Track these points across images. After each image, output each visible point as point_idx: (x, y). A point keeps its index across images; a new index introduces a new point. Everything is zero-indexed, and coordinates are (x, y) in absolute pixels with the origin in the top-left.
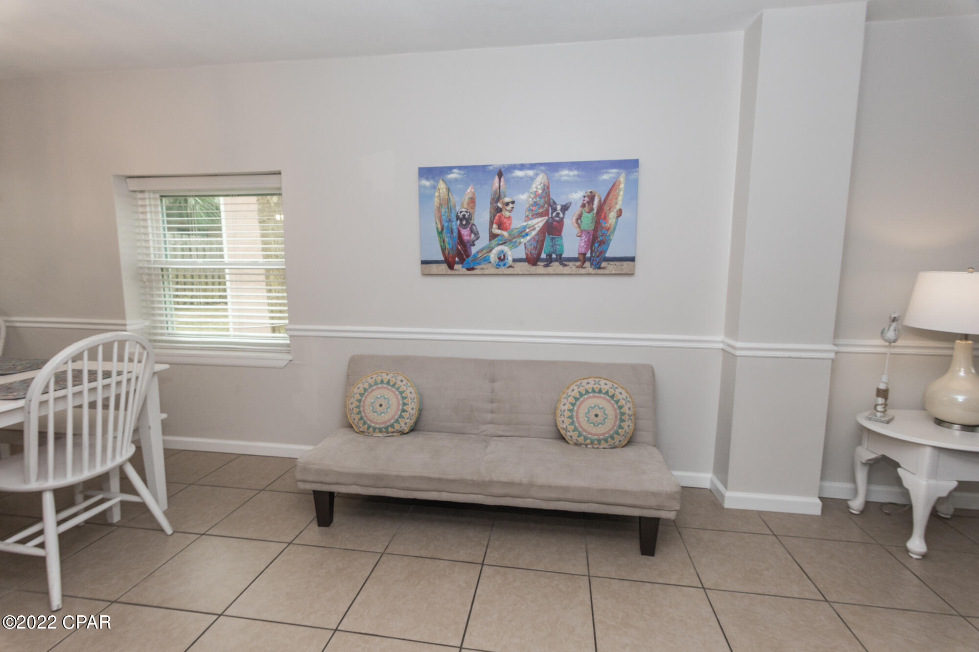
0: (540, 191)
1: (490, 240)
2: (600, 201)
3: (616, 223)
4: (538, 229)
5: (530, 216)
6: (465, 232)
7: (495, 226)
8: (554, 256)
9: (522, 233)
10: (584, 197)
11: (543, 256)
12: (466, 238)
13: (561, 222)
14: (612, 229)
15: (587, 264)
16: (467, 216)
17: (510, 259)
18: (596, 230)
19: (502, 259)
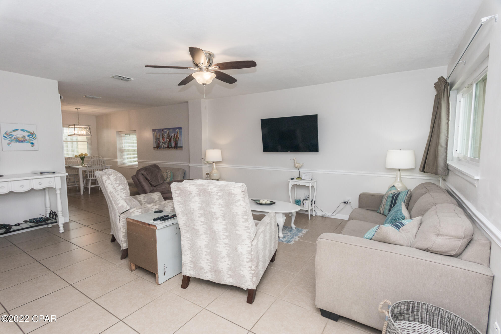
0: (168, 134)
1: (162, 143)
2: (176, 135)
4: (168, 141)
5: (167, 138)
6: (159, 142)
7: (163, 140)
8: (171, 146)
9: (166, 142)
10: (174, 135)
11: (169, 146)
12: (159, 143)
13: (171, 140)
14: (178, 141)
15: (175, 148)
16: (159, 139)
17: (165, 147)
18: (176, 141)
19: (164, 147)
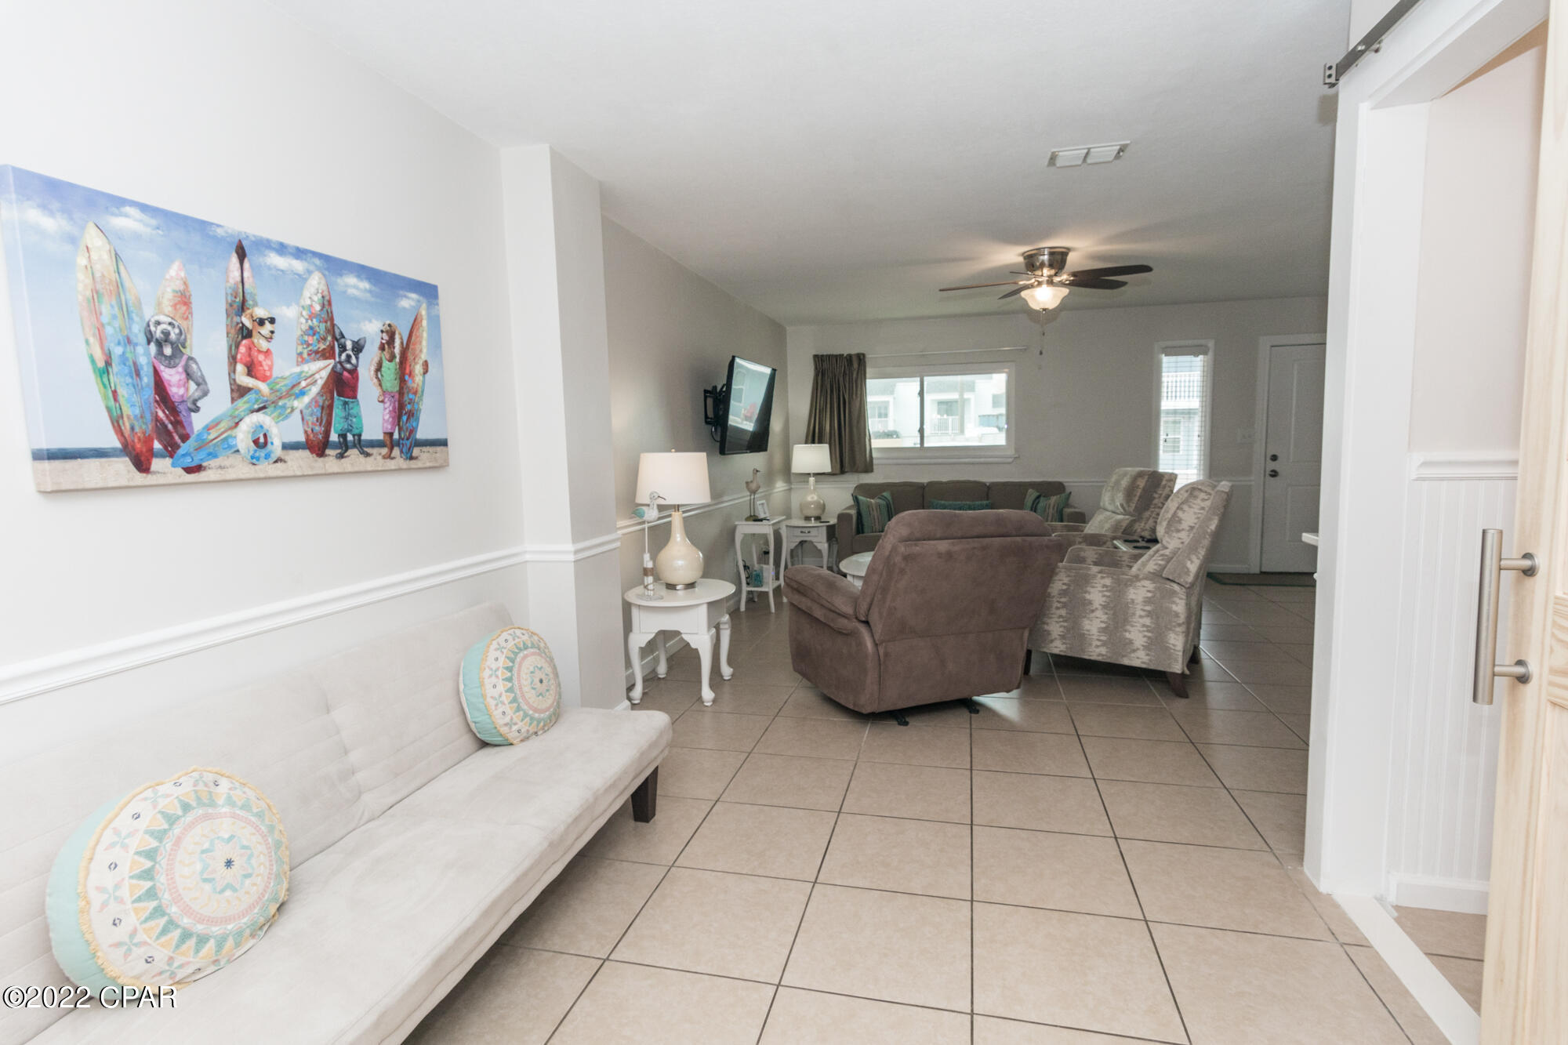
0: (318, 308)
1: (233, 400)
2: (402, 343)
3: (424, 382)
4: (320, 383)
5: (305, 355)
6: (172, 376)
7: (240, 368)
8: (350, 437)
9: (294, 390)
10: (382, 331)
11: (334, 437)
12: (175, 391)
13: (354, 372)
14: (420, 390)
15: (396, 451)
16: (173, 336)
18: (401, 393)
19: (261, 443)
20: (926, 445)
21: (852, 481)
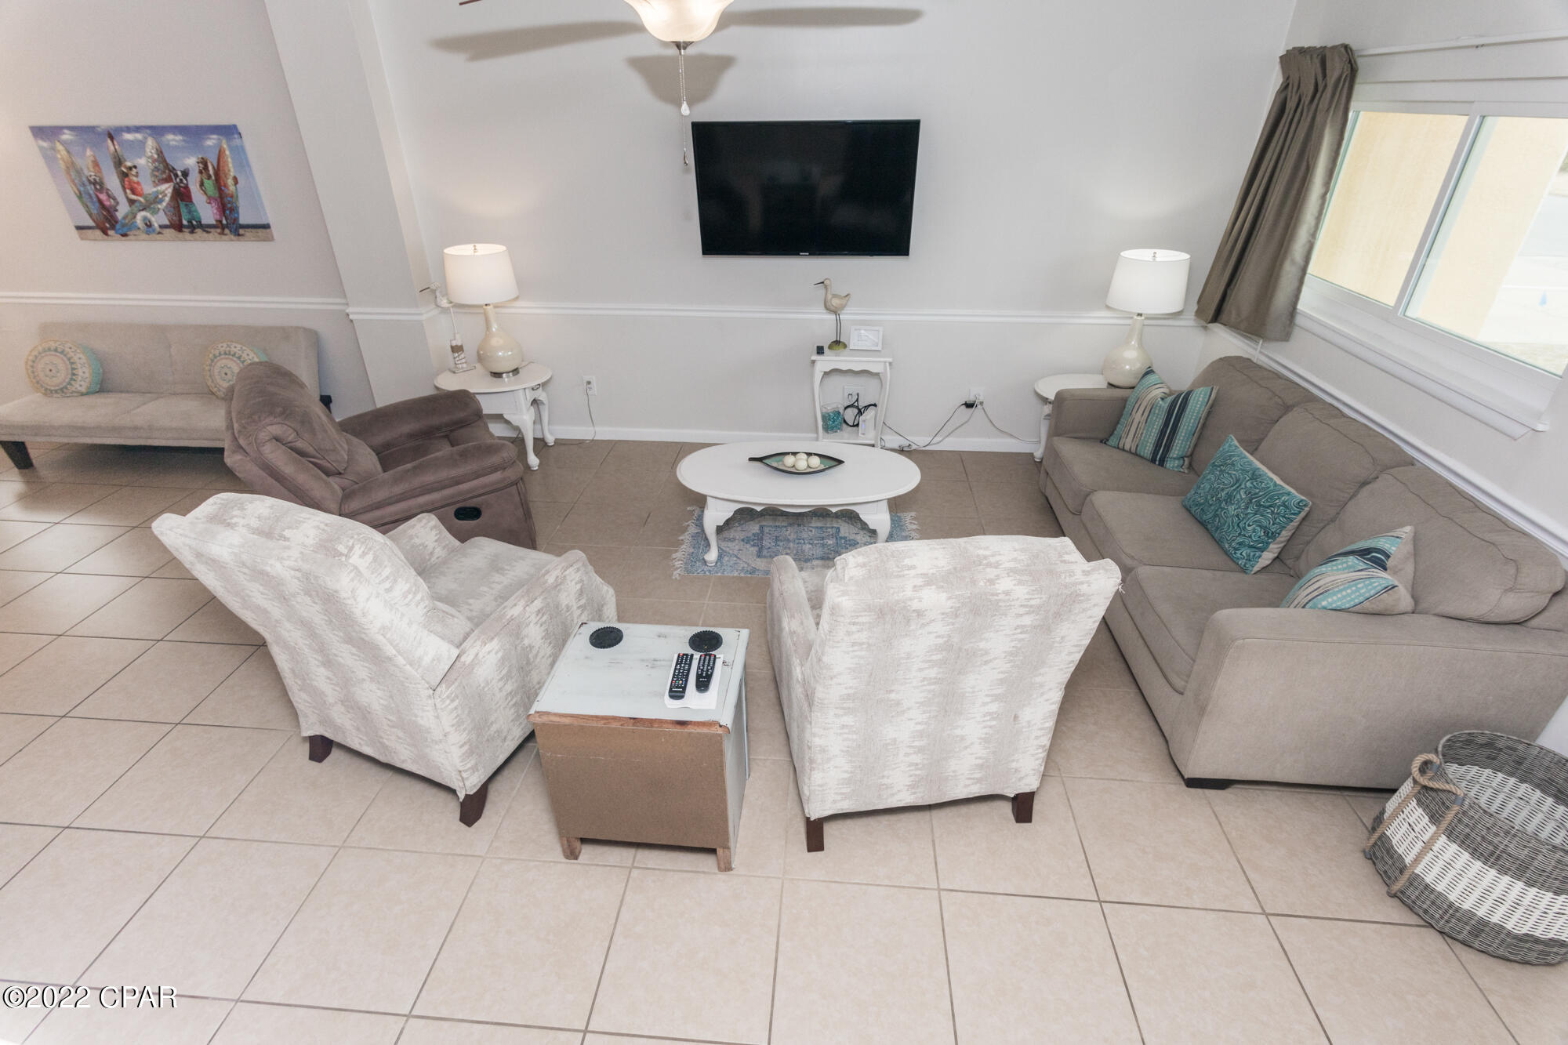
0: (156, 156)
1: (130, 206)
2: (214, 168)
3: (236, 189)
4: (169, 195)
5: (157, 182)
6: (103, 197)
7: (128, 191)
8: (194, 223)
10: (198, 163)
11: (186, 223)
12: (107, 203)
13: (187, 187)
14: (235, 196)
16: (98, 180)
17: (156, 225)
18: (222, 197)
20: (1421, 310)
21: (1226, 343)
